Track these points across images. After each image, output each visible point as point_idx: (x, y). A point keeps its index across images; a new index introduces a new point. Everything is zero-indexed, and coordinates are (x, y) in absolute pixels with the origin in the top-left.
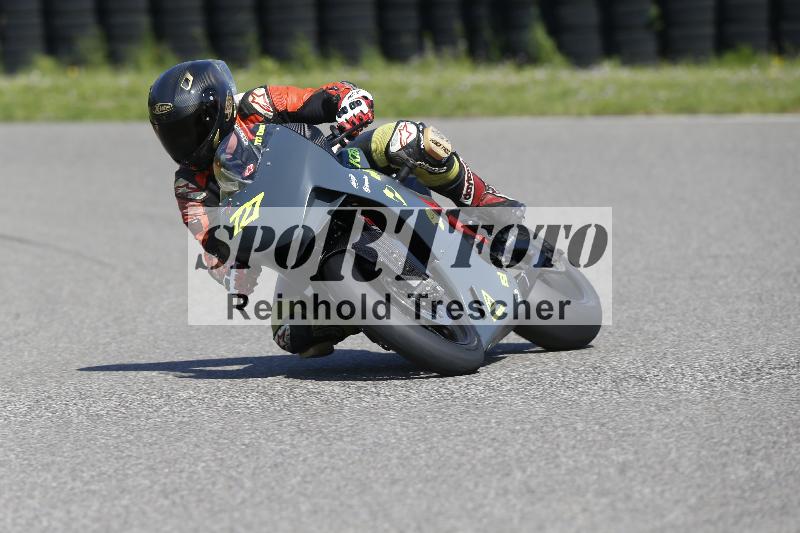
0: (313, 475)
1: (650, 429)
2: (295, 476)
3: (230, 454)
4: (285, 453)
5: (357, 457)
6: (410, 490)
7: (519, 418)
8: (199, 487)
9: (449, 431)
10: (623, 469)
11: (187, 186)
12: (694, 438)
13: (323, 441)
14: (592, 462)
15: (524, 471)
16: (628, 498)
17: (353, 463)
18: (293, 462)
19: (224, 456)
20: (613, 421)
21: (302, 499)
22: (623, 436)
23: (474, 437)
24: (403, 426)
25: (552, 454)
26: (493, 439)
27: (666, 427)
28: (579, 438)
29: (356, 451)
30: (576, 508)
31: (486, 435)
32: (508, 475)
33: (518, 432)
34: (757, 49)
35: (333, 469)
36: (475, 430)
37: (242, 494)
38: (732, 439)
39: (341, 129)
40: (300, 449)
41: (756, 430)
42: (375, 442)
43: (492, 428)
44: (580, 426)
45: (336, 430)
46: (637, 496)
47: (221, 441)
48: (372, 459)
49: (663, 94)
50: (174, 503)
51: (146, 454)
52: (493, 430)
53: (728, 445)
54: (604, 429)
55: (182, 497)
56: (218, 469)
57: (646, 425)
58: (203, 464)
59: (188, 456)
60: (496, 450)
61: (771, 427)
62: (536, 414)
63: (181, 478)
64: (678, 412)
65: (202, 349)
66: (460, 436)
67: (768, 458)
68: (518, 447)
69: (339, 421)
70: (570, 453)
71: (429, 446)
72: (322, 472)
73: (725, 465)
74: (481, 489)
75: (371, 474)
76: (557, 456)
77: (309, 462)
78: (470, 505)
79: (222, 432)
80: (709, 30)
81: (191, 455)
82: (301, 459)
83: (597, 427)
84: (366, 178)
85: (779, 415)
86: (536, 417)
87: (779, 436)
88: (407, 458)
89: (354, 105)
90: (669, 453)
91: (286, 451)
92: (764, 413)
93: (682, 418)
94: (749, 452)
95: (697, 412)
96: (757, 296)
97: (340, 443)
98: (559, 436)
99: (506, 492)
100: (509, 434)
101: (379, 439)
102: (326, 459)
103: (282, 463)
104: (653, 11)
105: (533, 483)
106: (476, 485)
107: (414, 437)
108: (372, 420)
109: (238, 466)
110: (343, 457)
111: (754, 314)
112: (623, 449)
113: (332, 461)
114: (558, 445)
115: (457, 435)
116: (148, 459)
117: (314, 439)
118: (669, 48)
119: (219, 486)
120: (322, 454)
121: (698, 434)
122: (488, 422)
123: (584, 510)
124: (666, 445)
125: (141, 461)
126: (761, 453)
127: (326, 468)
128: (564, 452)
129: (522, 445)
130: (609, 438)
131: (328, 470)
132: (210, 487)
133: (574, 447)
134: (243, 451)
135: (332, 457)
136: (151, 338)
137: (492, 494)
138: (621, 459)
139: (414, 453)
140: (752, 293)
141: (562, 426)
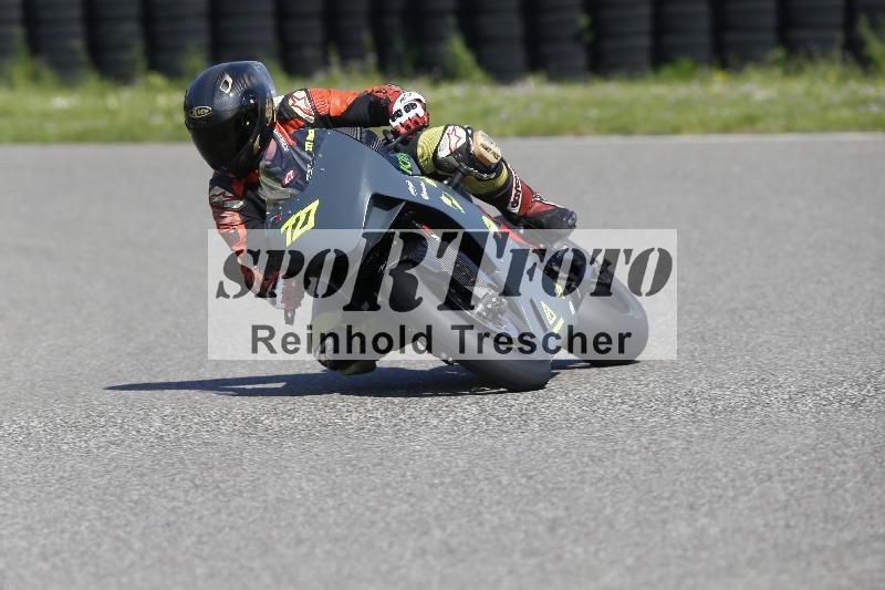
0: (209, 535)
1: (582, 482)
2: (189, 535)
3: (117, 511)
4: (178, 511)
5: (257, 515)
6: (318, 551)
7: (437, 470)
8: (82, 549)
9: (360, 486)
10: (553, 526)
11: (223, 194)
12: (631, 492)
13: (221, 497)
14: (518, 519)
15: (444, 529)
16: (559, 558)
17: (253, 522)
18: (187, 520)
19: (111, 515)
20: (542, 473)
21: (197, 561)
22: (553, 489)
23: (389, 491)
24: (309, 480)
25: (474, 511)
26: (410, 494)
27: (600, 480)
28: (504, 492)
29: (257, 508)
30: (502, 570)
31: (401, 490)
32: (425, 533)
33: (437, 486)
34: (698, 62)
35: (232, 528)
36: (388, 485)
37: (131, 556)
38: (673, 493)
39: (396, 133)
40: (193, 506)
41: (700, 483)
42: (278, 498)
43: (407, 481)
44: (505, 480)
45: (234, 485)
46: (568, 556)
47: (108, 497)
48: (275, 517)
49: (594, 113)
50: (54, 567)
51: (23, 512)
52: (409, 484)
53: (668, 499)
54: (532, 482)
55: (63, 560)
56: (105, 528)
57: (578, 478)
58: (87, 524)
59: (70, 515)
60: (412, 506)
61: (717, 480)
62: (457, 466)
63: (61, 539)
64: (613, 463)
65: (84, 396)
66: (373, 490)
67: (712, 514)
68: (436, 503)
69: (237, 475)
70: (494, 509)
71: (339, 502)
72: (220, 532)
73: (665, 522)
74: (396, 549)
75: (275, 533)
76: (480, 513)
77: (204, 520)
78: (384, 568)
79: (108, 488)
80: (645, 41)
81: (74, 514)
82: (196, 517)
83: (524, 481)
84: (423, 185)
85: (725, 465)
86: (456, 470)
87: (725, 489)
88: (314, 516)
89: (408, 108)
90: (604, 507)
91: (180, 508)
92: (707, 463)
93: (617, 470)
94: (691, 507)
95: (633, 463)
96: (699, 335)
97: (239, 499)
98: (482, 490)
99: (424, 552)
100: (426, 488)
101: (283, 494)
102: (224, 516)
103: (174, 523)
104: (583, 21)
105: (454, 542)
106: (391, 545)
107: (321, 492)
108: (275, 474)
109: (126, 526)
110: (243, 514)
111: (696, 354)
112: (553, 504)
113: (231, 519)
114: (481, 500)
115: (369, 490)
116: (25, 518)
117: (210, 496)
118: (600, 62)
119: (105, 547)
120: (219, 511)
121: (635, 487)
122: (404, 475)
123: (511, 572)
124: (600, 499)
125: (16, 520)
126: (705, 509)
127: (224, 527)
128: (489, 508)
129: (442, 501)
130: (538, 493)
131: (227, 530)
132: (94, 548)
133: (499, 503)
134: (131, 509)
135: (230, 515)
136: (29, 383)
137: (408, 555)
138: (550, 515)
139: (321, 510)
140: (695, 331)
141: (486, 479)
